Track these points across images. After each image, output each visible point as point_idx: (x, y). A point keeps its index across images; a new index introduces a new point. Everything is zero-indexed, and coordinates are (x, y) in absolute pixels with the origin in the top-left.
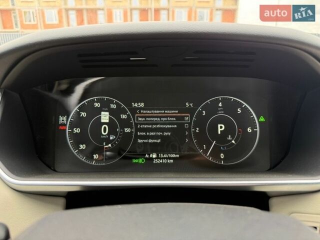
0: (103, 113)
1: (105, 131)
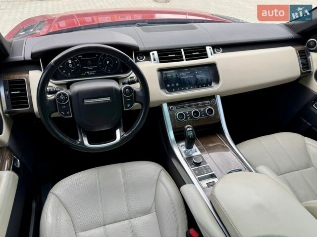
0: (69, 60)
1: (71, 66)
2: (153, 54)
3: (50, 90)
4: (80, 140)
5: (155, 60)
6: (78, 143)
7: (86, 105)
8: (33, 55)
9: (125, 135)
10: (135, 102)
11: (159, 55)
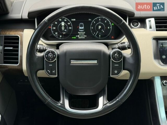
0: (62, 22)
1: (63, 28)
2: (150, 21)
3: (40, 48)
4: (61, 102)
5: (151, 28)
6: (59, 104)
7: (72, 66)
8: (30, 14)
9: (108, 105)
10: (124, 69)
11: (156, 23)
